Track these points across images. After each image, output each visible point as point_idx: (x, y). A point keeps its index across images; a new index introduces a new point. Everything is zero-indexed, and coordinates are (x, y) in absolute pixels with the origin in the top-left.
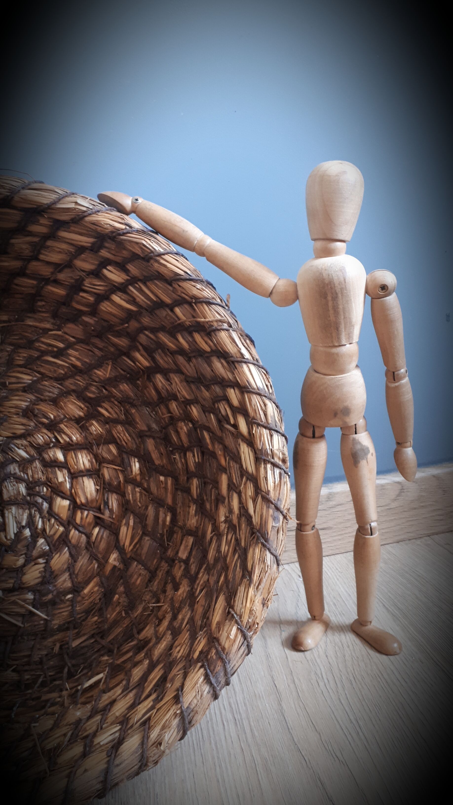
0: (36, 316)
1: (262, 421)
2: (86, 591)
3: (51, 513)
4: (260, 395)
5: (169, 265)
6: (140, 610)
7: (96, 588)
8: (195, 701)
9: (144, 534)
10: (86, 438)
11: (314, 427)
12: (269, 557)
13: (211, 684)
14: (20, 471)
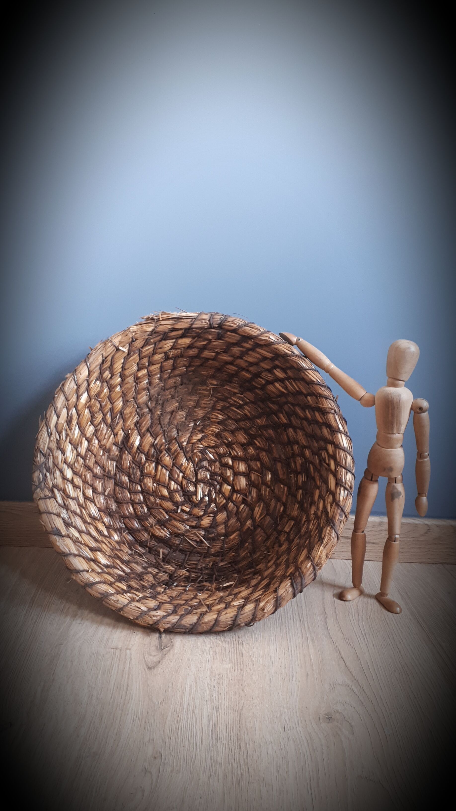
0: (231, 385)
1: (343, 465)
2: (232, 537)
3: (220, 492)
4: (345, 451)
5: (309, 375)
6: (258, 554)
7: (237, 537)
8: (284, 594)
9: (267, 514)
10: (245, 455)
11: (372, 474)
12: (333, 533)
13: (293, 588)
14: (209, 466)
